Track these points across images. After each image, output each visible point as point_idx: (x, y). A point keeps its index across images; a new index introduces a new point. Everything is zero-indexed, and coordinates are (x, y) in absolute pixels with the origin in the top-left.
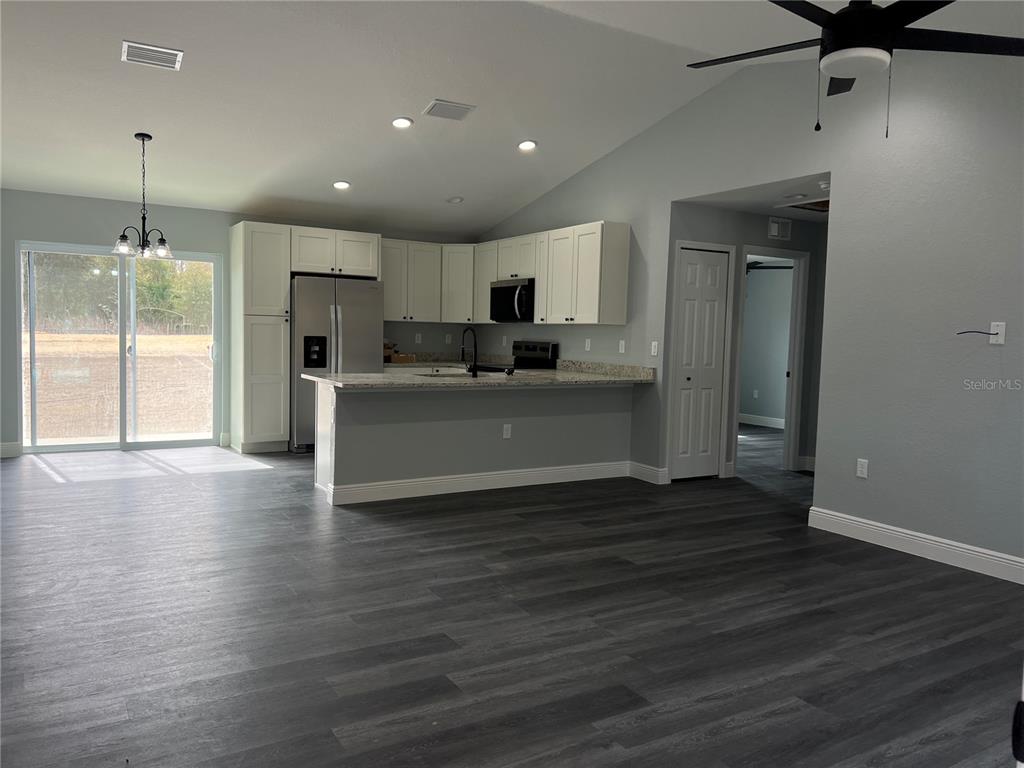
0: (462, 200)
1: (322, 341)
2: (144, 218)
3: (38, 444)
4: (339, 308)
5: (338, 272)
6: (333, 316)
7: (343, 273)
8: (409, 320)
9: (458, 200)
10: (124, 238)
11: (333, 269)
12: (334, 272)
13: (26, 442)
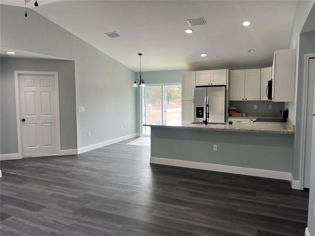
0: (254, 51)
1: (202, 109)
2: (140, 76)
3: (146, 134)
4: (208, 97)
5: (211, 85)
6: (205, 100)
7: (213, 85)
8: (245, 100)
9: (253, 51)
10: (135, 82)
11: (209, 84)
12: (210, 85)
13: (144, 133)
